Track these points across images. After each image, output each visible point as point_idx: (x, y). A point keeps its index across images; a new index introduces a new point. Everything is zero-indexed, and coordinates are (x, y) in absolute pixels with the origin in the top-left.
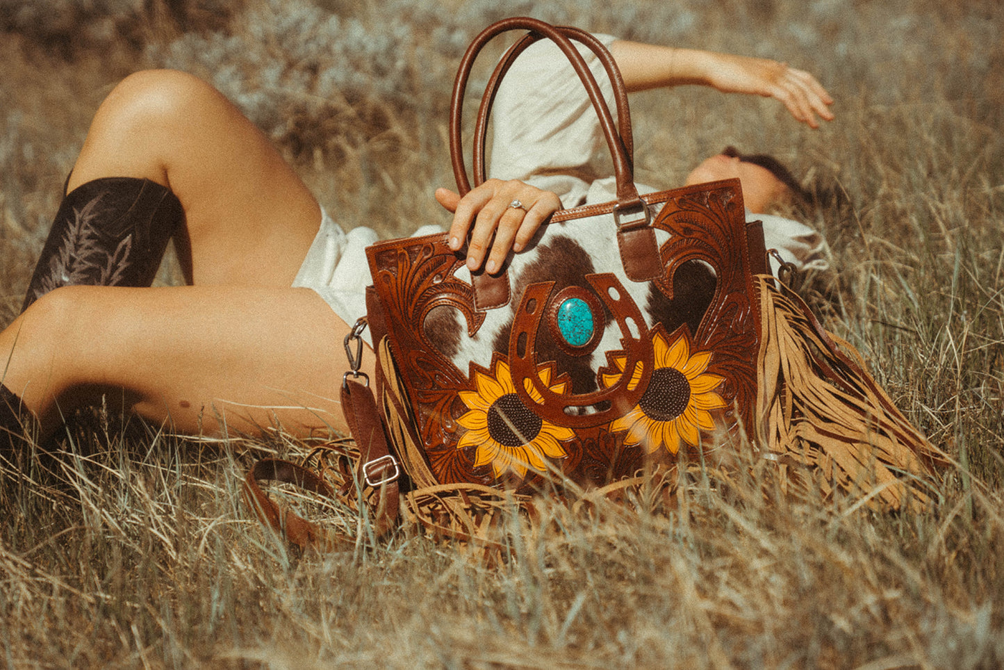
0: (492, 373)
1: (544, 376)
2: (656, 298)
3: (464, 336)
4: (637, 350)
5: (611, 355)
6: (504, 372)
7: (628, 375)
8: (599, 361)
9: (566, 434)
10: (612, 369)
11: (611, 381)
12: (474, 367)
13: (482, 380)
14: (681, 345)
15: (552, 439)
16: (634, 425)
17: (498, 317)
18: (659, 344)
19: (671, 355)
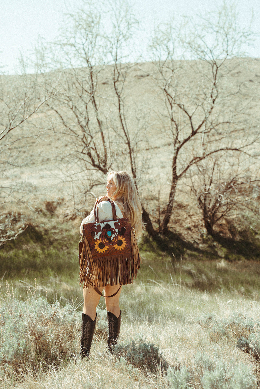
0: (99, 240)
1: (105, 240)
2: (119, 231)
3: (96, 235)
4: (116, 237)
5: (113, 238)
6: (101, 239)
7: (115, 240)
8: (112, 238)
9: (108, 247)
10: (113, 239)
11: (113, 241)
12: (97, 239)
13: (98, 241)
14: (122, 237)
15: (106, 248)
16: (116, 246)
17: (100, 233)
18: (119, 237)
19: (120, 238)
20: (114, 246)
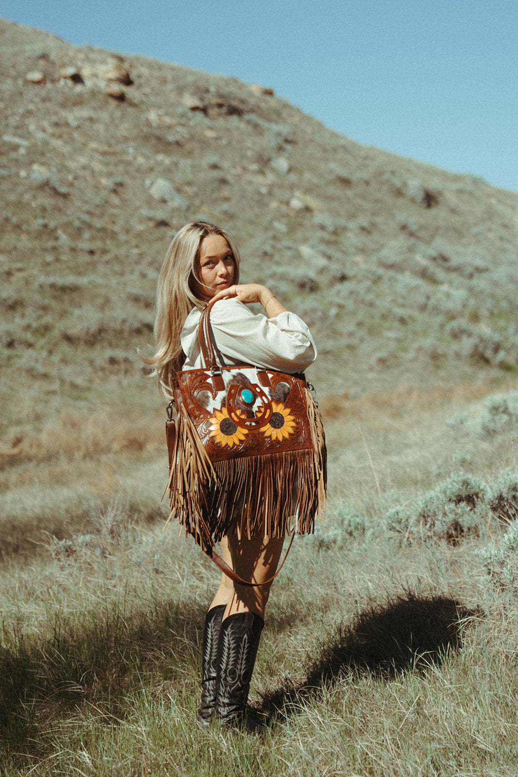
0: (221, 411)
1: (238, 412)
2: (271, 392)
3: (211, 399)
4: (268, 406)
5: (259, 407)
6: (225, 410)
7: (265, 413)
8: (255, 409)
9: (246, 431)
10: (260, 411)
11: (259, 415)
12: (215, 410)
13: (217, 414)
14: (281, 406)
15: (241, 433)
16: (268, 430)
17: (222, 394)
18: (274, 405)
19: (278, 408)
20: (262, 429)
